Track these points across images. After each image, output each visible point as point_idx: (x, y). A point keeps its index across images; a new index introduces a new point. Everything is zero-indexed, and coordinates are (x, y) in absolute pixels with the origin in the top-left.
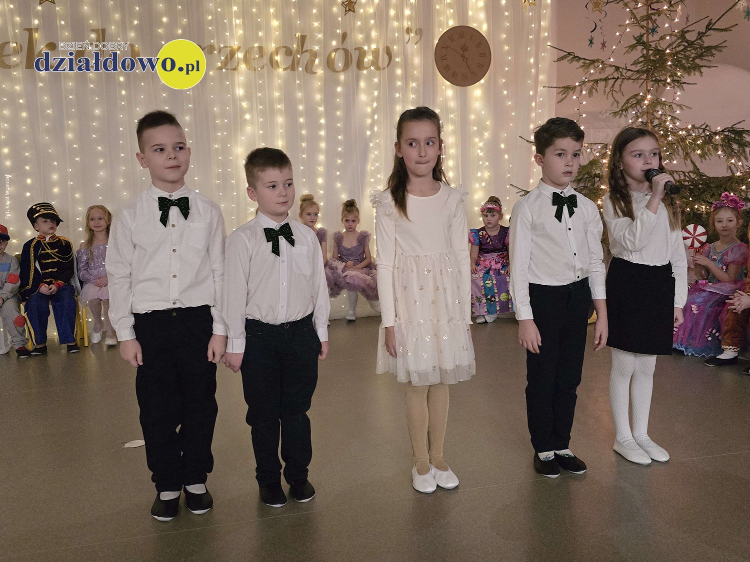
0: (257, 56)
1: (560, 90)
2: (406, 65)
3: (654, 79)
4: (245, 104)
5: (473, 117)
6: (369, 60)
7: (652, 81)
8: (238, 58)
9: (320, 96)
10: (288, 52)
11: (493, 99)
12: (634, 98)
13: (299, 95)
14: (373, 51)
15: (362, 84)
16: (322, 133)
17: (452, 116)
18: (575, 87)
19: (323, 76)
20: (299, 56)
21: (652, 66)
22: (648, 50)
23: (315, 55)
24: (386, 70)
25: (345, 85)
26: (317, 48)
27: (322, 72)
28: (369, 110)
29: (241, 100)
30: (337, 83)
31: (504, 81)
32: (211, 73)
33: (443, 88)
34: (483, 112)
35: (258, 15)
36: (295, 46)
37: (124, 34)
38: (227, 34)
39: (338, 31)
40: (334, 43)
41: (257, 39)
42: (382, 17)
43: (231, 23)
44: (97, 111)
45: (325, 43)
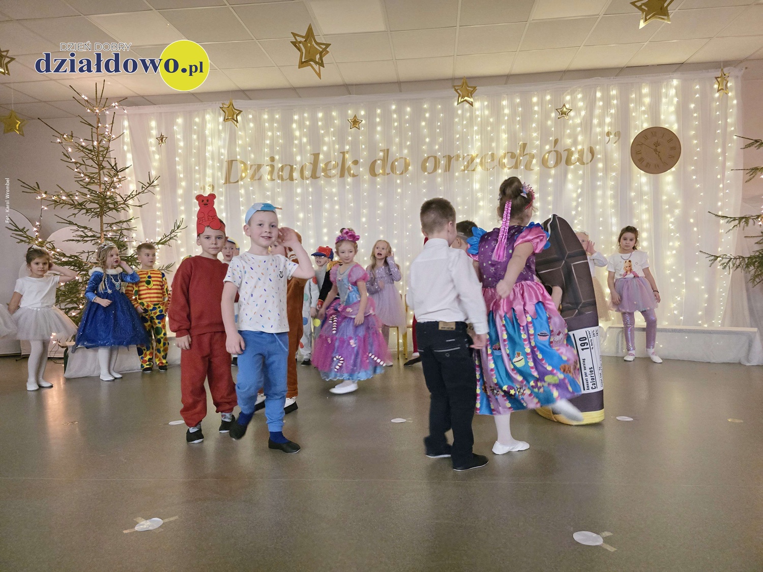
0: (489, 161)
1: (748, 171)
2: (607, 159)
4: (479, 195)
5: (664, 198)
6: (575, 158)
8: (477, 163)
9: (536, 186)
10: (513, 156)
11: (683, 183)
14: (579, 151)
15: (570, 176)
17: (646, 197)
19: (539, 171)
20: (521, 158)
23: (533, 157)
24: (589, 164)
25: (555, 177)
26: (535, 151)
27: (538, 168)
28: (575, 195)
29: (477, 192)
30: (549, 176)
31: (693, 168)
32: (457, 174)
33: (639, 176)
34: (674, 194)
35: (492, 131)
36: (518, 151)
37: (401, 151)
38: (470, 146)
39: (551, 138)
40: (547, 147)
41: (491, 148)
42: (587, 125)
43: (472, 138)
44: (381, 204)
45: (541, 147)
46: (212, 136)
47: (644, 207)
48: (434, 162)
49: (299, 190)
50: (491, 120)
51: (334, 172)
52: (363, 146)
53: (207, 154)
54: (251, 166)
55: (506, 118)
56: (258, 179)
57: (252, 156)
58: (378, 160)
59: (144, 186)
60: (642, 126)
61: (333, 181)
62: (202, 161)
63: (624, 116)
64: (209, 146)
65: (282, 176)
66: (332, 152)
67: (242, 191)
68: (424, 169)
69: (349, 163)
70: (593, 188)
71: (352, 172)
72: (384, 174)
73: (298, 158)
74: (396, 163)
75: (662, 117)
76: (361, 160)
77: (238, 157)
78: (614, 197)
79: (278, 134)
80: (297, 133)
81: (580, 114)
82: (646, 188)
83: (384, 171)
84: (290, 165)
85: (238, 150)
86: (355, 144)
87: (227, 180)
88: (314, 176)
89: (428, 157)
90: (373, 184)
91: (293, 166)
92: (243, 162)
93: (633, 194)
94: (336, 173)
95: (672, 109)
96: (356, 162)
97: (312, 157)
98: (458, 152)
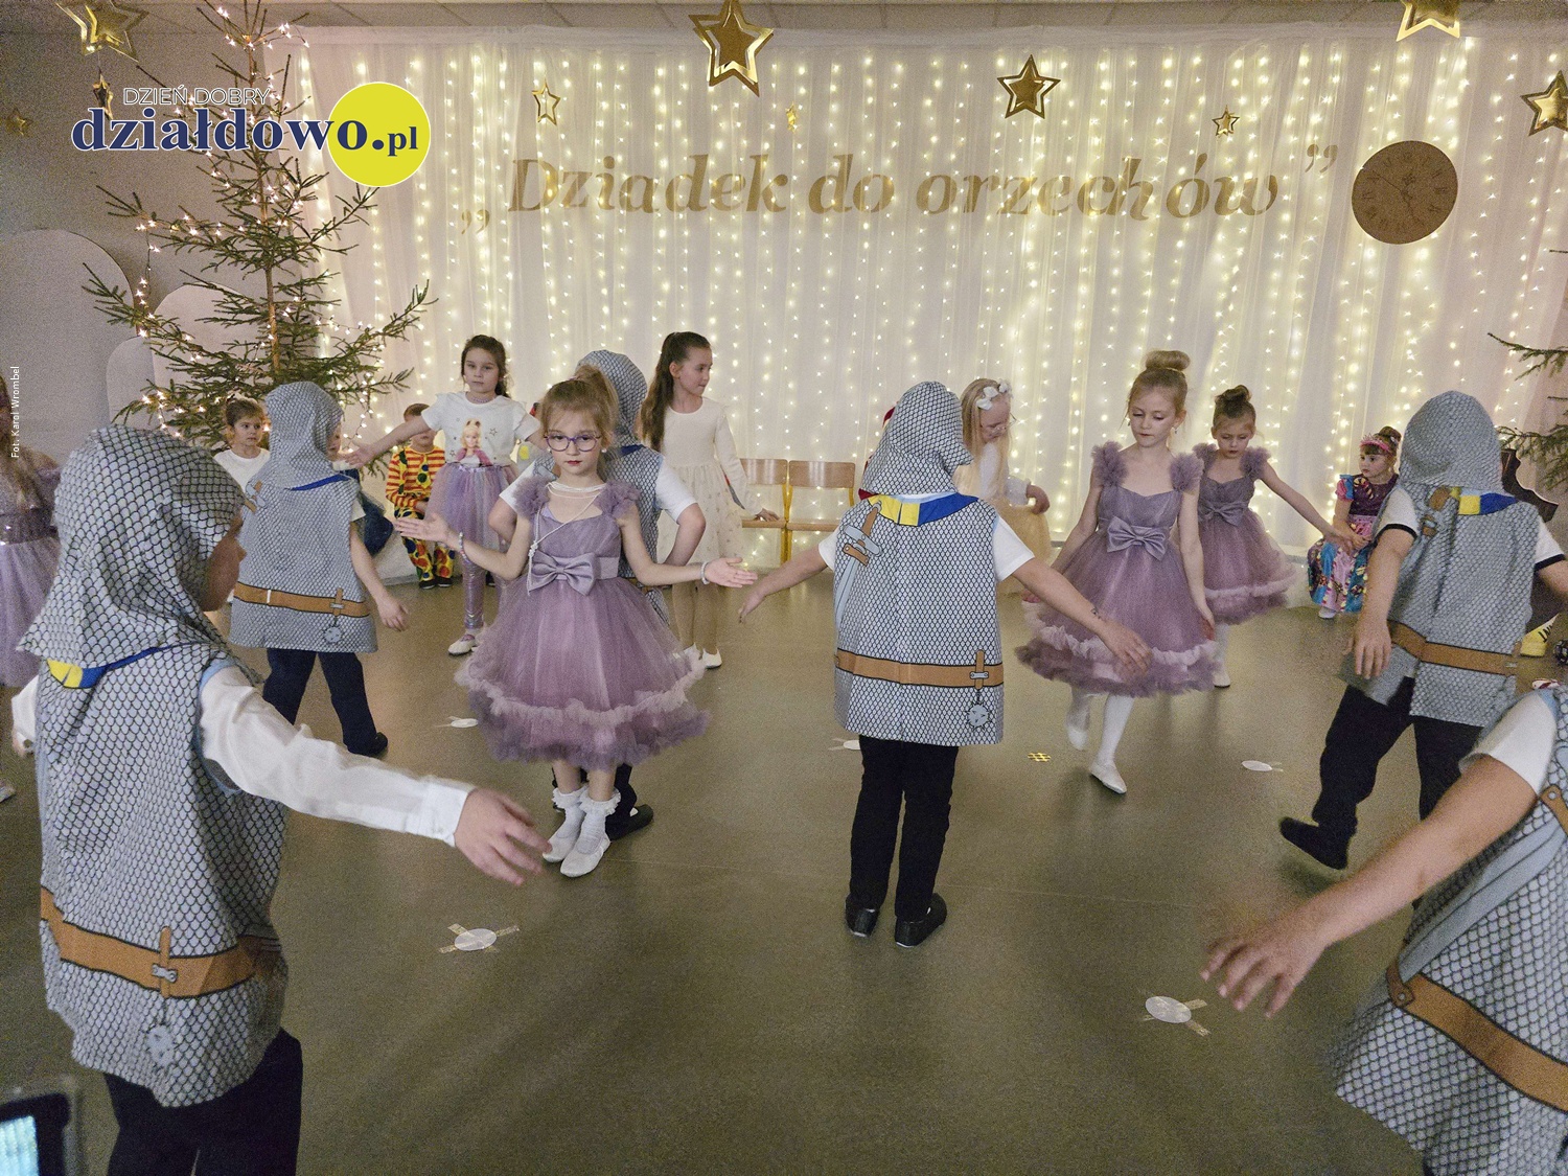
0: (1060, 193)
2: (1300, 206)
4: (1032, 266)
5: (1406, 294)
6: (1237, 199)
8: (1032, 196)
9: (1149, 254)
10: (1109, 186)
11: (1449, 266)
13: (1116, 253)
14: (1245, 185)
15: (1220, 237)
16: (1146, 311)
17: (1368, 292)
19: (1159, 222)
20: (1124, 193)
23: (1150, 190)
24: (1265, 213)
25: (1190, 236)
26: (1155, 179)
27: (1158, 216)
28: (1225, 278)
29: (1028, 259)
30: (1178, 234)
31: (1474, 235)
32: (988, 218)
33: (1360, 244)
34: (1426, 288)
35: (1070, 130)
36: (1120, 177)
37: (877, 162)
38: (1021, 160)
39: (1192, 152)
40: (1182, 171)
41: (1065, 167)
42: (1270, 128)
43: (1028, 141)
44: (829, 271)
45: (1170, 170)
46: (485, 102)
47: (1363, 311)
48: (944, 190)
49: (663, 233)
50: (1071, 104)
51: (735, 198)
52: (799, 146)
53: (475, 144)
54: (566, 175)
55: (1103, 102)
56: (581, 205)
57: (569, 153)
58: (830, 177)
59: (349, 207)
60: (1384, 136)
61: (734, 217)
62: (464, 157)
63: (1350, 112)
64: (477, 125)
65: (629, 200)
66: (734, 156)
67: (547, 229)
68: (922, 202)
69: (769, 181)
70: (1266, 265)
71: (773, 200)
72: (838, 208)
73: (664, 164)
74: (866, 188)
75: (1430, 119)
76: (795, 178)
77: (540, 155)
78: (1304, 286)
79: (623, 106)
80: (663, 108)
81: (1258, 104)
82: (1371, 272)
83: (840, 201)
84: (645, 178)
85: (538, 137)
86: (783, 139)
87: (517, 203)
88: (694, 204)
89: (933, 179)
90: (815, 227)
91: (652, 180)
92: (548, 166)
93: (1344, 283)
94: (739, 201)
95: (1453, 102)
96: (782, 180)
97: (693, 163)
98: (997, 171)
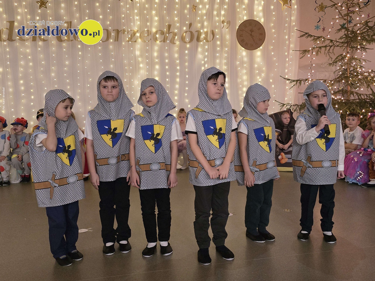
1: (301, 52)
2: (222, 39)
3: (350, 46)
4: (140, 59)
5: (256, 66)
7: (350, 47)
9: (177, 55)
11: (266, 57)
12: (340, 56)
13: (166, 54)
15: (200, 49)
16: (178, 74)
17: (245, 65)
18: (309, 51)
19: (179, 45)
21: (350, 40)
22: (348, 32)
24: (212, 42)
25: (189, 49)
27: (179, 43)
28: (203, 62)
29: (138, 57)
30: (186, 49)
31: (272, 47)
32: (123, 43)
33: (241, 51)
34: (261, 64)
35: (147, 14)
38: (132, 24)
39: (187, 23)
40: (185, 28)
41: (147, 26)
42: (210, 15)
43: (134, 18)
44: (67, 63)
45: (180, 28)
47: (244, 71)
50: (147, 6)
52: (51, 18)
55: (156, 6)
60: (243, 18)
61: (27, 44)
63: (232, 11)
70: (214, 58)
78: (226, 64)
81: (205, 7)
82: (245, 59)
86: (44, 16)
93: (238, 63)
95: (261, 8)
98: (124, 27)
